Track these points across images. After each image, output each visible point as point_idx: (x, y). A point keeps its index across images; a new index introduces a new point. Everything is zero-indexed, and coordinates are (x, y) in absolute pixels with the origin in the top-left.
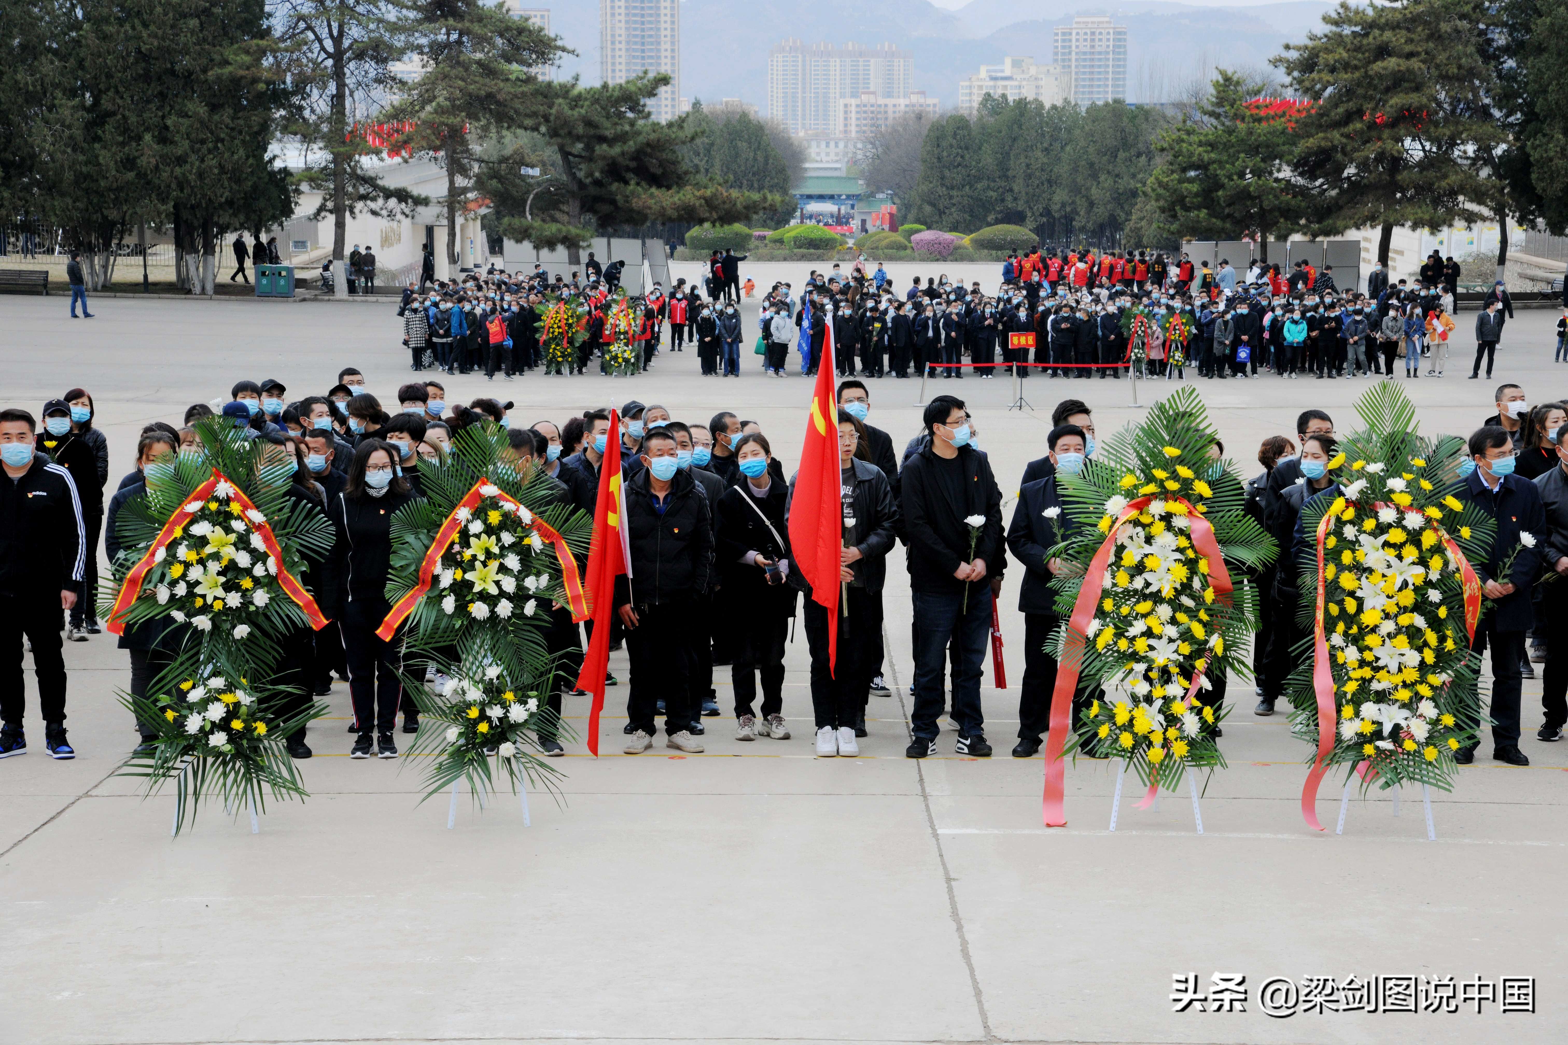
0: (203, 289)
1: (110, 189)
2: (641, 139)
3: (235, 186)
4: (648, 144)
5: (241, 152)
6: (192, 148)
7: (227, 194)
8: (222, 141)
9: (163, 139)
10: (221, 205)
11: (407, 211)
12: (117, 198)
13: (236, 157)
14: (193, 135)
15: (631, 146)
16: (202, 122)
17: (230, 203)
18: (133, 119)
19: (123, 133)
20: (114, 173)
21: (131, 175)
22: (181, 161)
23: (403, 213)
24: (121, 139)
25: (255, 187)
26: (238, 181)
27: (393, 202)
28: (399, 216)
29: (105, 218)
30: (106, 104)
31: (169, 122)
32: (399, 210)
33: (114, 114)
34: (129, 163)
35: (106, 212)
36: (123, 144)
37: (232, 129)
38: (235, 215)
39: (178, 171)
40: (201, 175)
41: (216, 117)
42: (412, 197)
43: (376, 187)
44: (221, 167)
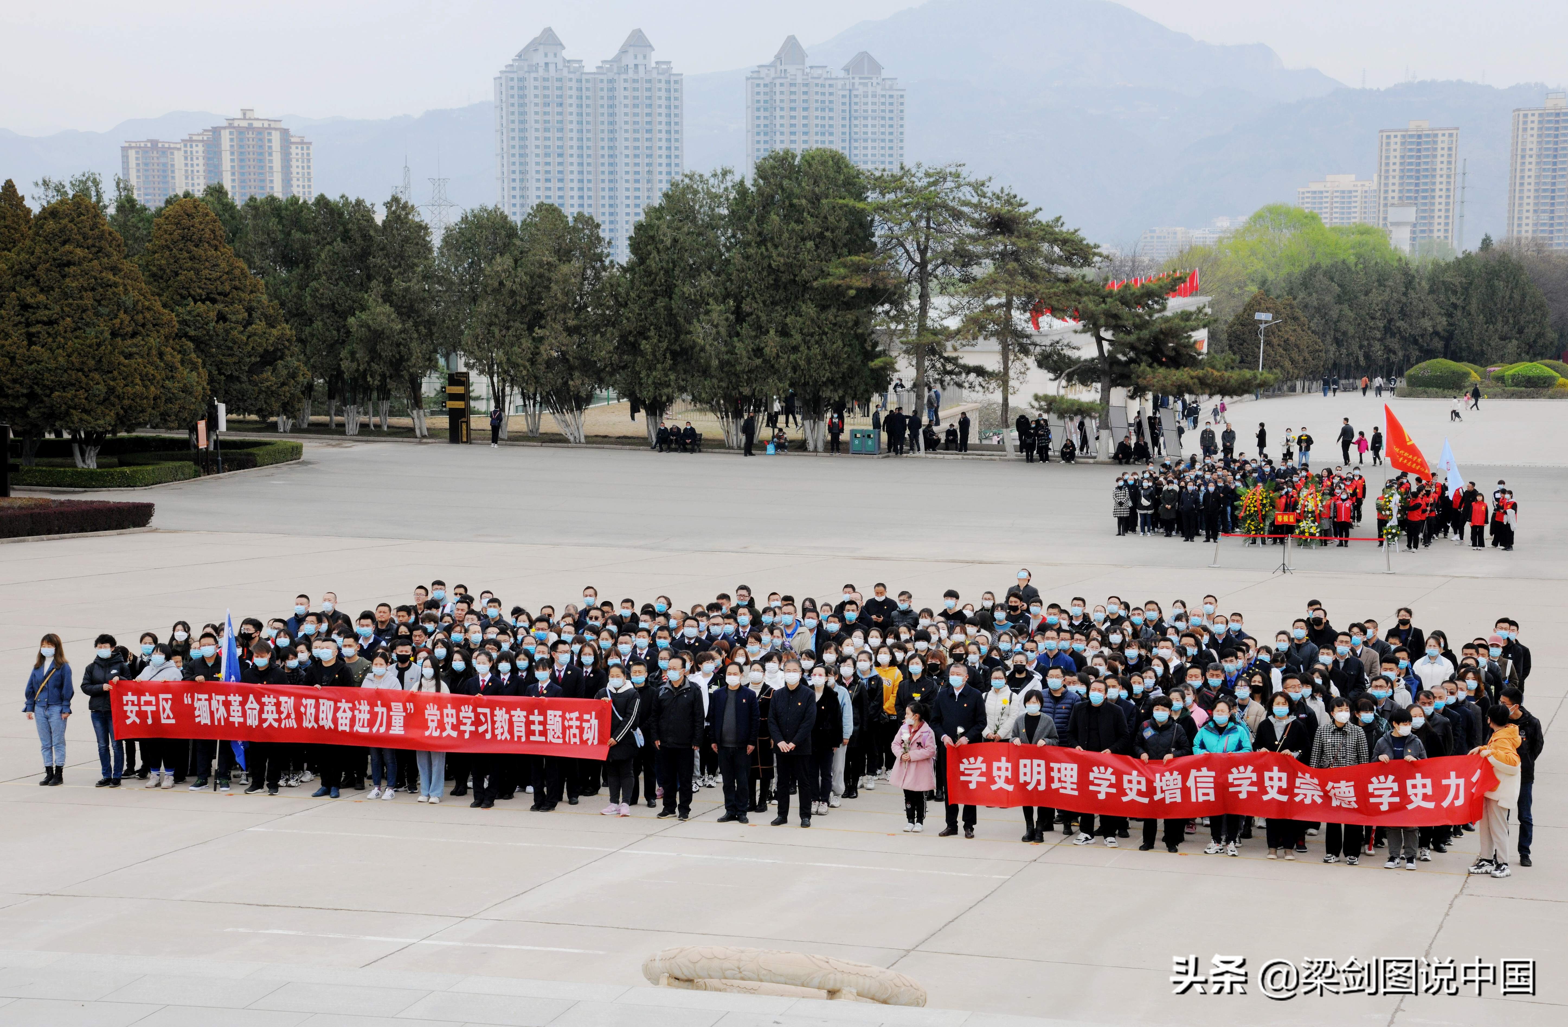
0: (816, 447)
1: (743, 372)
2: (1156, 328)
3: (834, 368)
4: (1161, 332)
5: (840, 343)
6: (804, 340)
7: (828, 374)
8: (826, 334)
9: (784, 332)
10: (825, 384)
11: (983, 384)
12: (749, 378)
13: (835, 346)
14: (805, 331)
15: (1145, 334)
16: (812, 320)
17: (831, 381)
18: (764, 318)
19: (757, 329)
20: (745, 359)
21: (758, 361)
22: (795, 349)
23: (980, 385)
24: (754, 333)
25: (851, 368)
26: (838, 365)
27: (972, 376)
28: (978, 388)
29: (740, 393)
30: (746, 308)
31: (788, 320)
32: (977, 383)
33: (751, 314)
34: (758, 352)
35: (741, 389)
36: (756, 337)
37: (835, 324)
38: (835, 390)
39: (793, 357)
40: (809, 361)
41: (823, 316)
42: (987, 372)
43: (957, 365)
44: (825, 355)
